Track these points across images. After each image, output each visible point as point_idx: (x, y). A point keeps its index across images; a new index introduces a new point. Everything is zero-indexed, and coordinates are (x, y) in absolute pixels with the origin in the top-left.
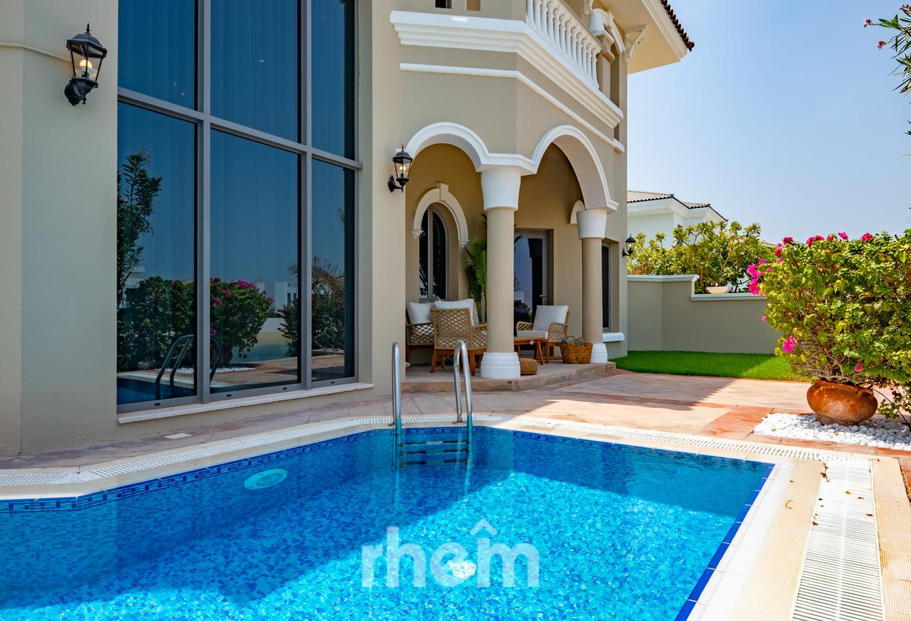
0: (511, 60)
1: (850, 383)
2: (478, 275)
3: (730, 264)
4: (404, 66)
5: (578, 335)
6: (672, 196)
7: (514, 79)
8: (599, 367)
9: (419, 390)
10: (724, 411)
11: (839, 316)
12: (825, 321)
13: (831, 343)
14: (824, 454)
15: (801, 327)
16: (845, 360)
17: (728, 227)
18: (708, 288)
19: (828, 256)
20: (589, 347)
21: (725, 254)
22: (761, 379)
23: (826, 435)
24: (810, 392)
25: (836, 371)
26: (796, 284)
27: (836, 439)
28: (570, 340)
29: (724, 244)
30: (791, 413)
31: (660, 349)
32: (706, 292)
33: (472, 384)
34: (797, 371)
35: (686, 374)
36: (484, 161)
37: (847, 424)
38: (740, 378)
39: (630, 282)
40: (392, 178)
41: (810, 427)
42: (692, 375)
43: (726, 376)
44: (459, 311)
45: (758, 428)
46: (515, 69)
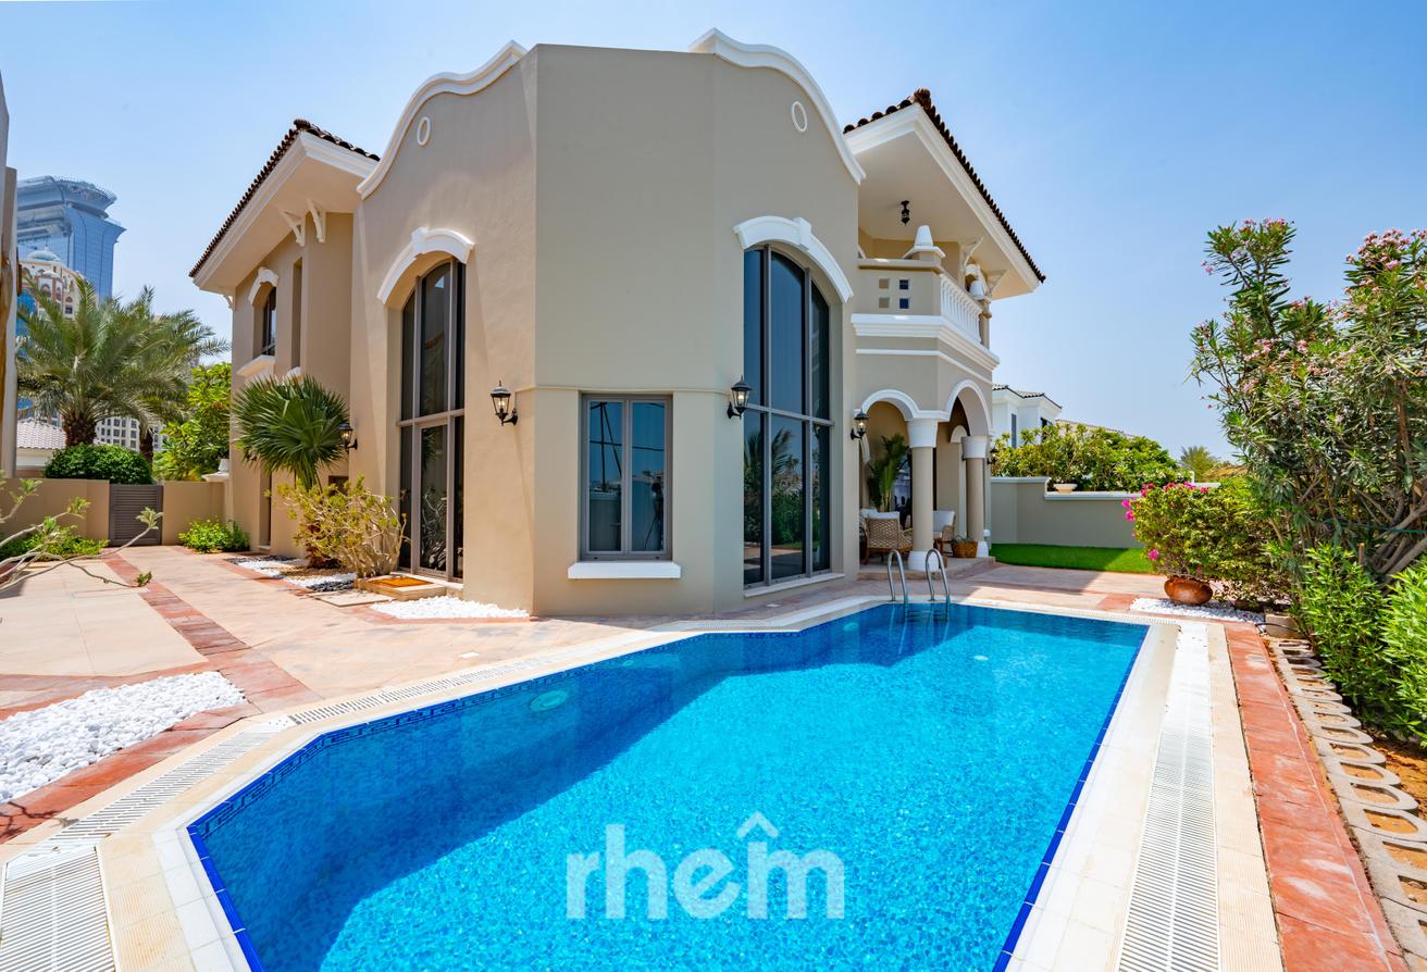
0: (933, 343)
1: (1193, 579)
2: (880, 486)
3: (1075, 463)
4: (859, 351)
5: (964, 535)
6: (1006, 387)
7: (936, 357)
8: (983, 560)
9: (870, 578)
10: (1104, 597)
11: (1186, 537)
12: (1177, 540)
13: (1181, 552)
14: (1178, 622)
15: (1160, 543)
16: (1191, 565)
17: (1074, 428)
18: (1055, 485)
19: (1179, 499)
20: (975, 545)
21: (1070, 454)
22: (1120, 572)
23: (1179, 611)
24: (1167, 584)
25: (1184, 571)
26: (1157, 515)
27: (1185, 614)
28: (958, 539)
29: (1070, 444)
30: (1152, 598)
31: (1015, 542)
32: (1054, 490)
33: (905, 574)
34: (1156, 570)
35: (1056, 567)
36: (915, 416)
37: (1192, 605)
38: (1103, 570)
39: (993, 483)
40: (853, 431)
41: (1168, 606)
42: (1062, 568)
43: (1090, 569)
44: (889, 520)
45: (1132, 607)
46: (936, 349)
